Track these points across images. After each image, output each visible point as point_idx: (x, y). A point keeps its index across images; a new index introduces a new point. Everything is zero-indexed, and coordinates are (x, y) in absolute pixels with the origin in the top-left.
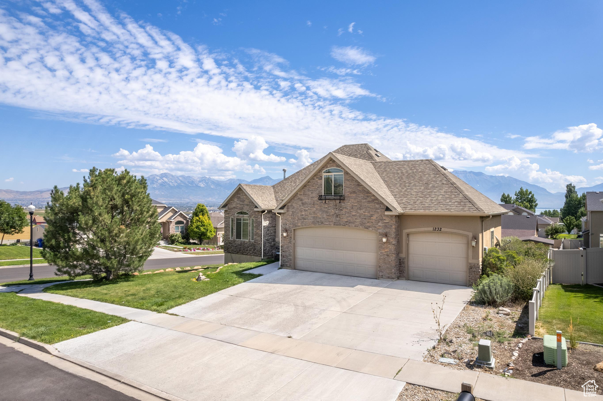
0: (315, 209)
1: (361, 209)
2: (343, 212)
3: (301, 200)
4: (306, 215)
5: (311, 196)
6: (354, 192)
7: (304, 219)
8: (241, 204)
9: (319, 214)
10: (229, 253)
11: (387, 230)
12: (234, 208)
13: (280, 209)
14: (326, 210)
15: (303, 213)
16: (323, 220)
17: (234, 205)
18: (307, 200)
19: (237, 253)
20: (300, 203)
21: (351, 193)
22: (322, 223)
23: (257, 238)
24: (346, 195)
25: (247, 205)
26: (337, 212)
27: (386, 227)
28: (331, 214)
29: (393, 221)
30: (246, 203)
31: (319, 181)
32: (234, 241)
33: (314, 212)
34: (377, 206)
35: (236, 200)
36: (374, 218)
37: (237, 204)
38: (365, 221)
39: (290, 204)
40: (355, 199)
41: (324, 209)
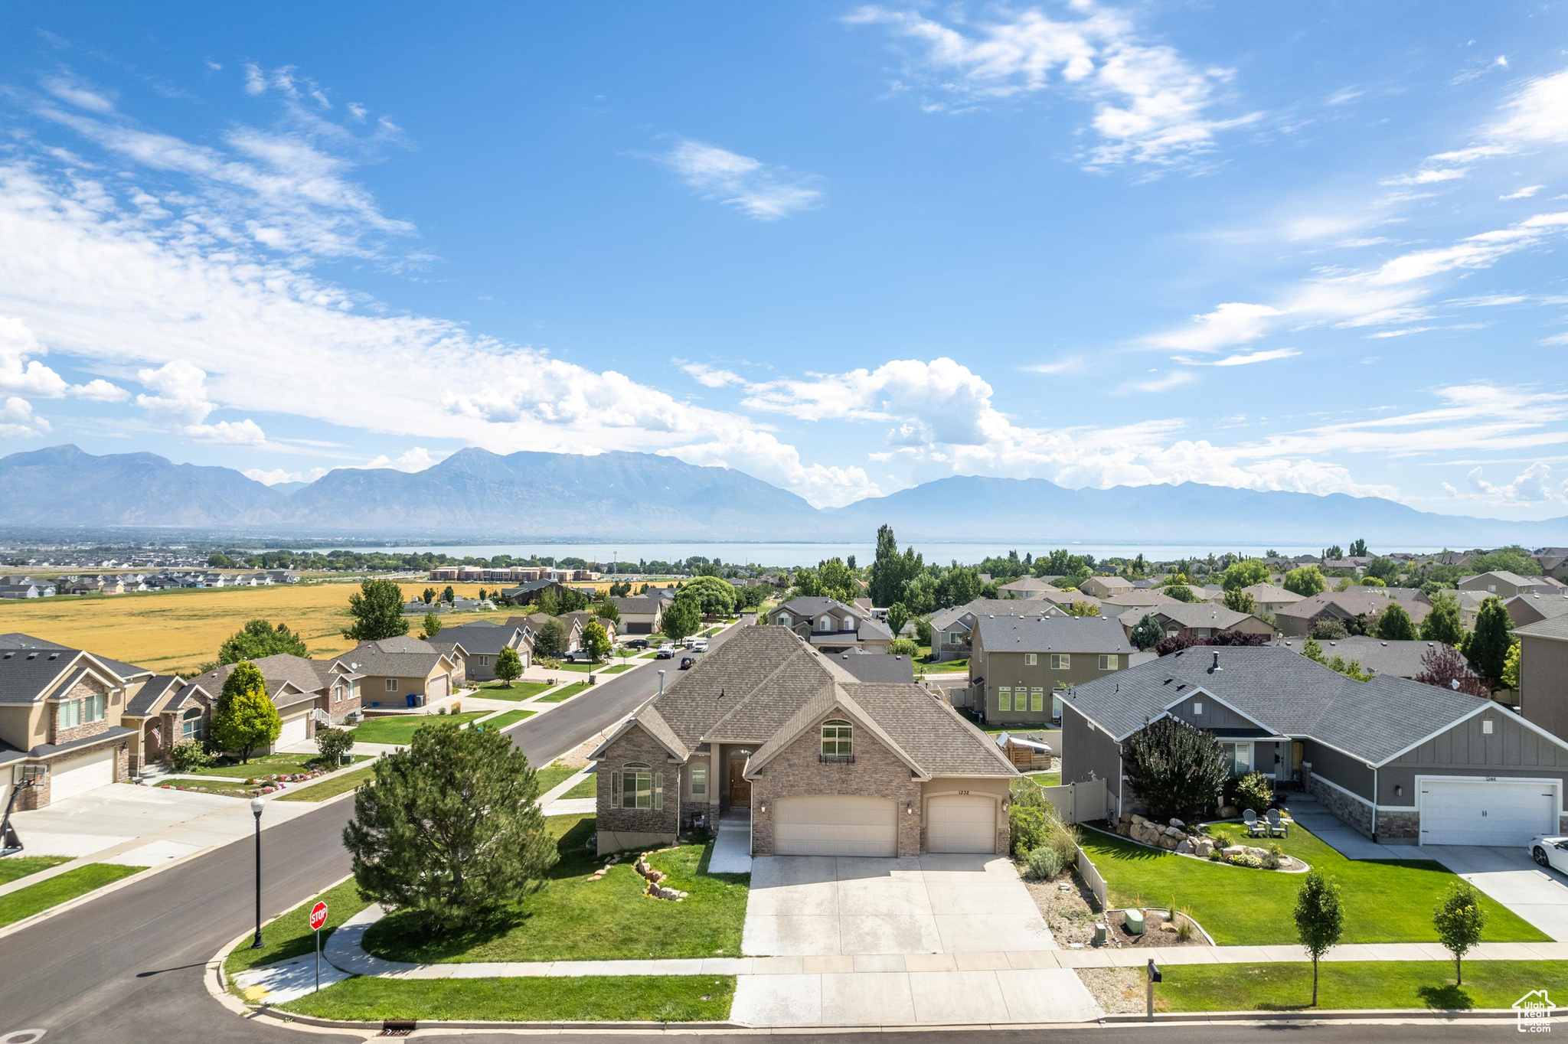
0: (809, 773)
1: (876, 773)
2: (852, 777)
3: (788, 760)
4: (795, 781)
5: (803, 755)
6: (868, 752)
7: (792, 786)
8: (634, 751)
9: (816, 780)
10: (609, 829)
11: (911, 798)
12: (620, 756)
13: (756, 773)
14: (827, 774)
15: (791, 778)
16: (823, 787)
17: (620, 752)
18: (796, 761)
19: (628, 830)
20: (786, 764)
21: (863, 753)
22: (821, 791)
23: (669, 805)
24: (856, 755)
25: (648, 752)
26: (843, 776)
27: (909, 794)
28: (835, 779)
29: (919, 789)
30: (646, 747)
31: (816, 736)
32: (620, 811)
33: (808, 777)
34: (899, 769)
35: (623, 743)
36: (895, 784)
37: (626, 749)
38: (882, 787)
39: (769, 766)
40: (868, 760)
41: (823, 773)
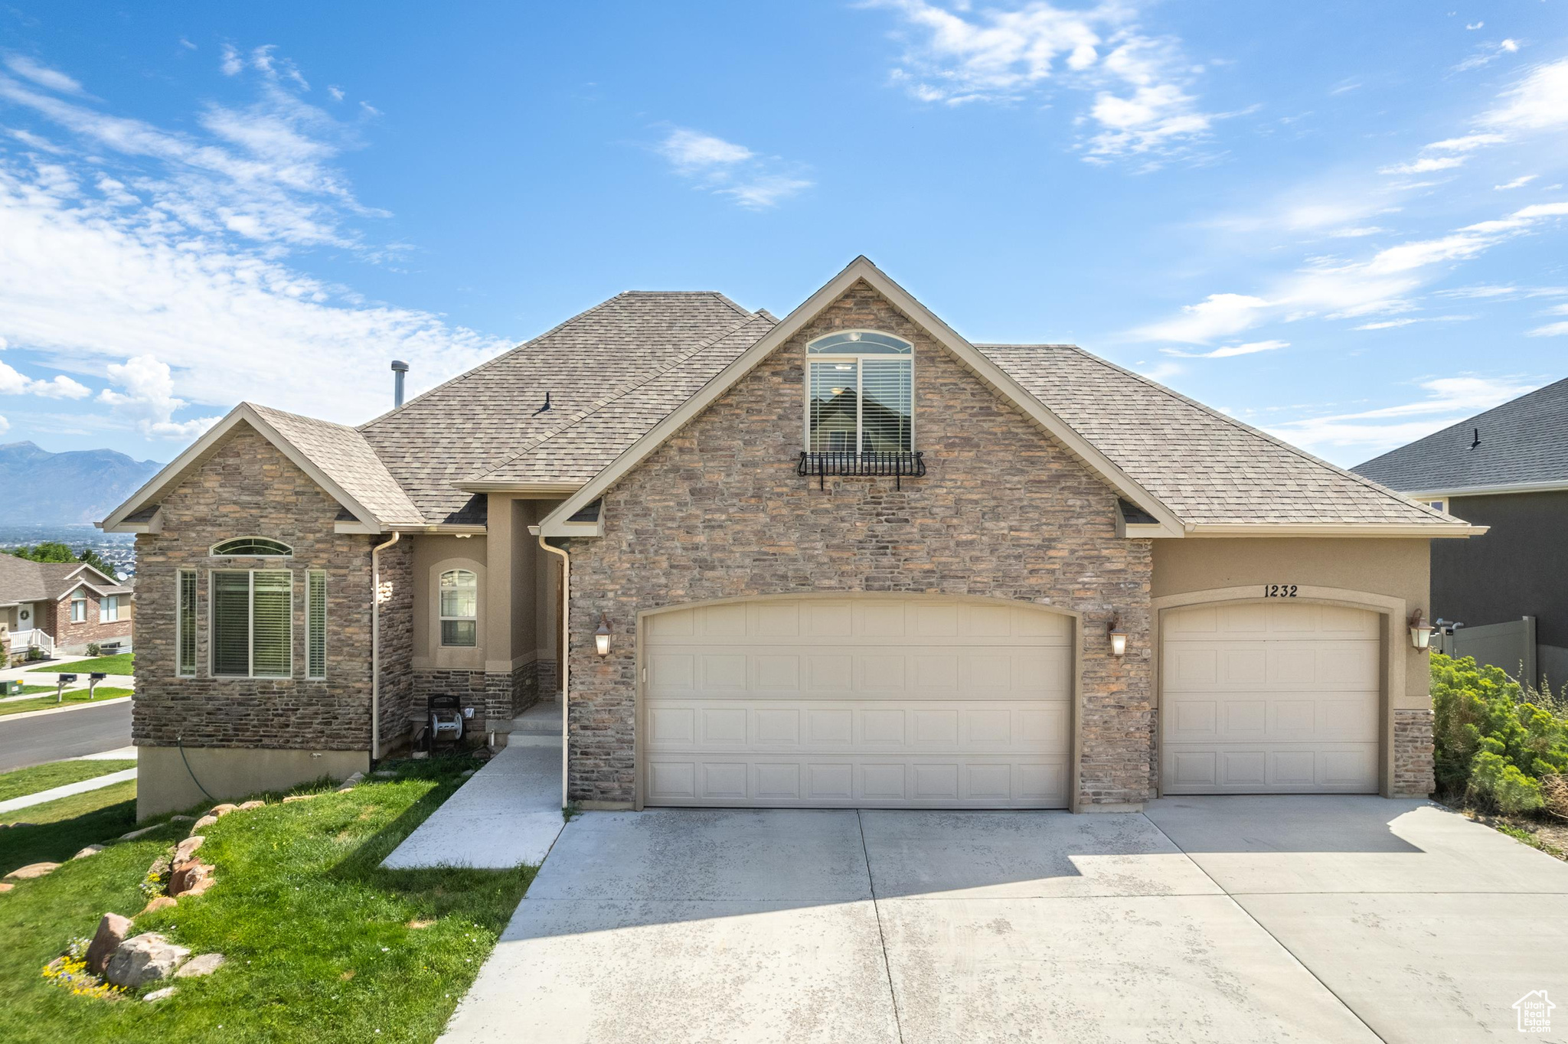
0: (763, 518)
1: (997, 517)
2: (913, 530)
3: (690, 476)
4: (714, 549)
5: (743, 456)
6: (967, 443)
7: (704, 565)
8: (244, 506)
9: (789, 544)
10: (172, 743)
11: (1119, 603)
12: (202, 521)
13: (577, 517)
14: (825, 521)
15: (701, 539)
16: (809, 567)
17: (202, 510)
18: (720, 478)
19: (225, 742)
20: (683, 489)
21: (950, 446)
22: (804, 581)
23: (347, 666)
24: (929, 452)
25: (286, 508)
26: (881, 529)
27: (1113, 589)
28: (853, 538)
29: (1145, 568)
30: (274, 496)
31: (787, 389)
32: (203, 685)
33: (760, 535)
34: (1076, 502)
35: (212, 482)
36: (1061, 551)
37: (221, 501)
38: (1016, 567)
39: (622, 496)
40: (971, 471)
41: (812, 519)
